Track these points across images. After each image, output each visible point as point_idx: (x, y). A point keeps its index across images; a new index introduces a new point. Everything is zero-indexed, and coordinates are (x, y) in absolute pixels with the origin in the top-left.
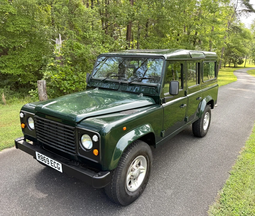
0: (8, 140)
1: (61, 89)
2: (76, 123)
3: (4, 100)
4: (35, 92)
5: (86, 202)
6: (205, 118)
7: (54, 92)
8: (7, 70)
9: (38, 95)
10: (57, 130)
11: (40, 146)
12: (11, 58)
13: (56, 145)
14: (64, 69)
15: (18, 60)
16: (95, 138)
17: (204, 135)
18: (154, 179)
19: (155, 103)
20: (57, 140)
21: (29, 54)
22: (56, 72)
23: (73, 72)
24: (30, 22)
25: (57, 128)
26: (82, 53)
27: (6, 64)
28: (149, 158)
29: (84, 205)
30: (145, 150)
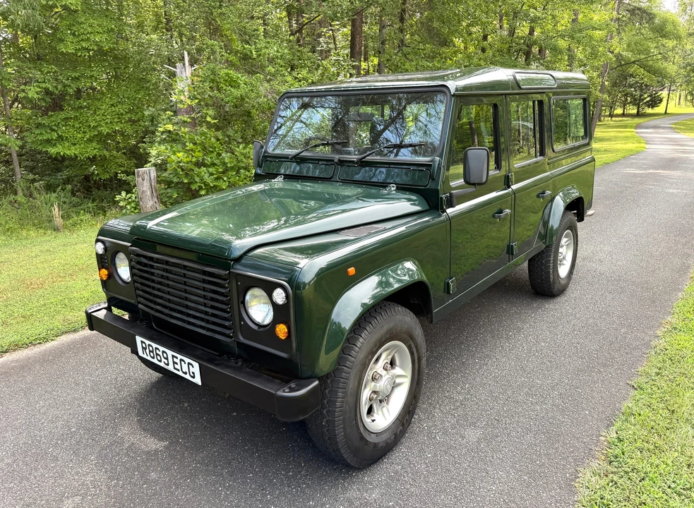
0: (71, 314)
1: (193, 187)
2: (231, 260)
3: (58, 221)
4: (130, 198)
5: (261, 460)
6: (562, 247)
7: (175, 196)
8: (64, 147)
9: (137, 205)
10: (185, 280)
11: (147, 324)
12: (71, 118)
13: (185, 318)
14: (198, 138)
15: (87, 121)
16: (279, 296)
17: (562, 291)
18: (431, 404)
19: (428, 208)
20: (187, 305)
21: (114, 107)
22: (179, 147)
23: (222, 145)
24: (113, 26)
25: (185, 276)
26: (241, 96)
27: (60, 134)
28: (416, 347)
29: (257, 466)
30: (406, 326)
